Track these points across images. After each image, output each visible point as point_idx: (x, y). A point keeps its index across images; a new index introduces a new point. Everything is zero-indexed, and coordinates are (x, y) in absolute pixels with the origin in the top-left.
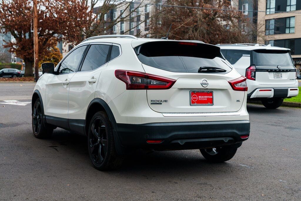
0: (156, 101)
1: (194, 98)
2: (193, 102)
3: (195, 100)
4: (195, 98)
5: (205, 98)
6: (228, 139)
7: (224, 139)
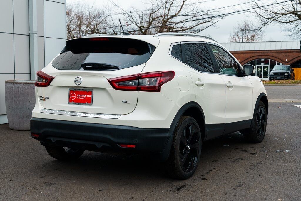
0: (44, 98)
1: (72, 96)
3: (73, 98)
4: (73, 96)
5: (84, 97)
6: (102, 145)
7: (96, 144)
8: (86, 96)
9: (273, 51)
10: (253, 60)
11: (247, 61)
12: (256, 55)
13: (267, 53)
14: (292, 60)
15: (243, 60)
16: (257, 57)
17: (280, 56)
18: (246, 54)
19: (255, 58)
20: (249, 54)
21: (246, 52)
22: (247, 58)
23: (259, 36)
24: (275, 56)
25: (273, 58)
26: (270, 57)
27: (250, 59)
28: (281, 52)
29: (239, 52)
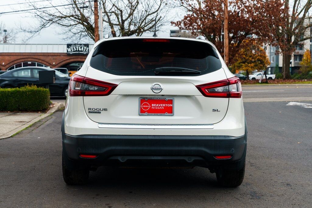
0: (97, 110)
1: (144, 106)
2: (142, 112)
4: (146, 106)
5: (161, 107)
6: (193, 159)
7: (186, 159)
8: (164, 105)
9: (40, 54)
10: (20, 62)
11: (13, 63)
12: (22, 58)
13: (34, 55)
14: (59, 63)
15: (8, 62)
16: (23, 60)
17: (48, 59)
18: (11, 57)
19: (21, 60)
20: (14, 57)
21: (10, 54)
22: (13, 60)
23: (11, 38)
24: (42, 59)
25: (40, 61)
26: (37, 60)
27: (16, 62)
28: (48, 56)
29: (3, 54)
